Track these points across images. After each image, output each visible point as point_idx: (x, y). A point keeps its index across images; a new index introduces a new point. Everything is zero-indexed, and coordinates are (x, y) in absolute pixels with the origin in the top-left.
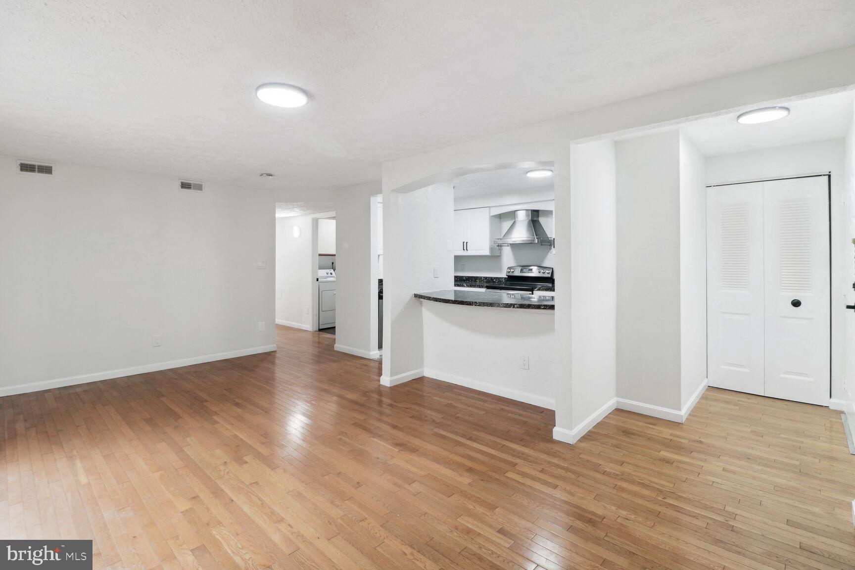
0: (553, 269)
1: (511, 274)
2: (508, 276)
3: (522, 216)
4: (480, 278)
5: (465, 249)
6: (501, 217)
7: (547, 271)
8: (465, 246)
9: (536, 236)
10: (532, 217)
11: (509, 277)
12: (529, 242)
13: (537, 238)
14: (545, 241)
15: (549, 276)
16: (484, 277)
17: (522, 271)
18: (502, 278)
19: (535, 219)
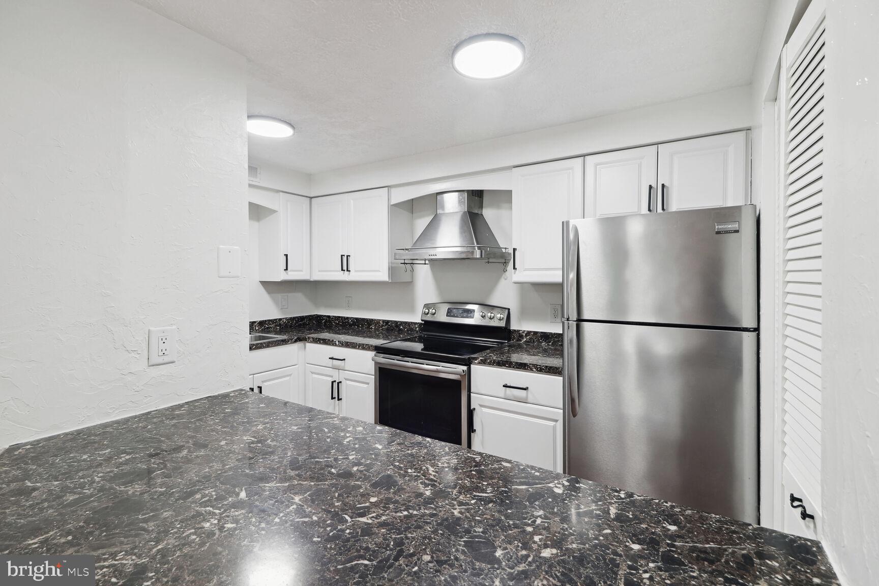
0: (509, 309)
1: (429, 318)
2: (425, 321)
3: (452, 204)
4: (378, 322)
5: (345, 268)
6: (412, 206)
7: (499, 316)
8: (345, 263)
9: (478, 244)
10: (469, 207)
11: (427, 323)
12: (463, 256)
13: (479, 248)
14: (495, 255)
15: (502, 324)
16: (384, 321)
17: (449, 313)
18: (415, 323)
19: (476, 212)
